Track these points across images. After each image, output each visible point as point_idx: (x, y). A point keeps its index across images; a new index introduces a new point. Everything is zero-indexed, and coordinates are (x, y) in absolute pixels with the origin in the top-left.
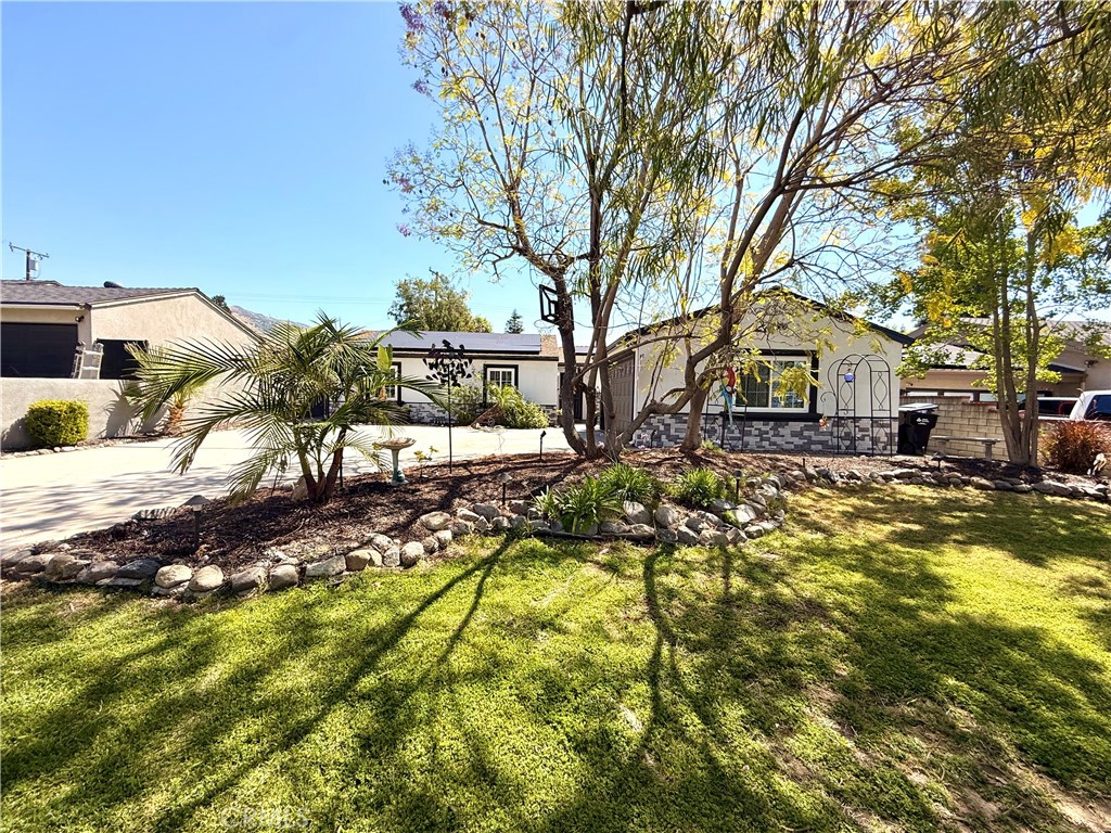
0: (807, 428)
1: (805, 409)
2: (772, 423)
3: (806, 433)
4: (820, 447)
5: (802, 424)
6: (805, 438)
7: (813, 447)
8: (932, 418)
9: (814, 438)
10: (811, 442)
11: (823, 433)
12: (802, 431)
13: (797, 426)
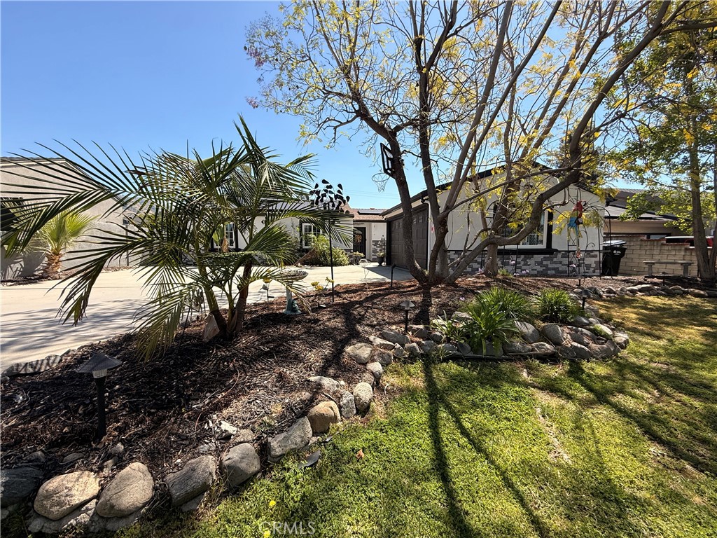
0: (545, 259)
1: (543, 246)
2: (523, 256)
3: (545, 263)
4: (553, 272)
5: (542, 256)
6: (544, 266)
7: (549, 272)
8: (622, 249)
9: (550, 266)
10: (549, 269)
11: (555, 263)
12: (542, 261)
13: (539, 258)
